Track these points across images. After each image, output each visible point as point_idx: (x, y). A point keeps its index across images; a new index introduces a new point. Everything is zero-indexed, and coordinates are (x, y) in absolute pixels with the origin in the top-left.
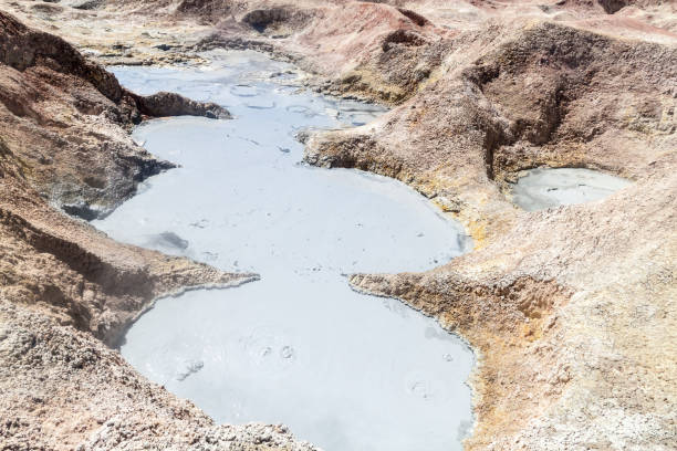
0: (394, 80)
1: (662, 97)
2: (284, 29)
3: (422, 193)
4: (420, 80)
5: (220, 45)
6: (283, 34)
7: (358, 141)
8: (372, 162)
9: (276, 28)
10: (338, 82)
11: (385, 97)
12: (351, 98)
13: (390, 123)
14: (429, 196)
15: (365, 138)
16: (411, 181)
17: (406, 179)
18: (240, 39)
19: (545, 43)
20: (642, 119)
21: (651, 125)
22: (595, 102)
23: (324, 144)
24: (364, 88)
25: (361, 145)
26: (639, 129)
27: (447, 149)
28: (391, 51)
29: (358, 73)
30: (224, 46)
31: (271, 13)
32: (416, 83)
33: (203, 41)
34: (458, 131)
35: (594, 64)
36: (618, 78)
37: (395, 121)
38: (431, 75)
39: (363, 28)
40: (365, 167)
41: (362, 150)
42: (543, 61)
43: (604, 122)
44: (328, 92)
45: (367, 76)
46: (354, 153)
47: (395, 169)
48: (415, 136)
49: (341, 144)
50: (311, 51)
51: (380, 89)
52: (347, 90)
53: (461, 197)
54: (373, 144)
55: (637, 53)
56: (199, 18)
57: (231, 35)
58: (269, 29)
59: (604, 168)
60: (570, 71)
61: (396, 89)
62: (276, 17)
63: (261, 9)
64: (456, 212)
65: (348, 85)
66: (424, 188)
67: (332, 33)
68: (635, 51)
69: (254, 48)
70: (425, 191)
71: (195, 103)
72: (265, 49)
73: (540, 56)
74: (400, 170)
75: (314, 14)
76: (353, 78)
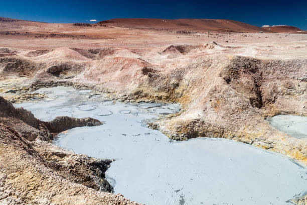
0: (160, 90)
1: (291, 80)
2: (70, 74)
3: (244, 142)
4: (175, 88)
5: (42, 86)
6: (70, 76)
7: (195, 122)
8: (207, 132)
9: (65, 74)
10: (131, 95)
11: (160, 98)
12: (141, 102)
13: (204, 110)
14: (250, 143)
15: (198, 120)
16: (233, 137)
17: (229, 137)
18: (52, 82)
19: (241, 64)
20: (289, 90)
21: (293, 92)
22: (268, 86)
23: (179, 128)
24: (146, 96)
25: (197, 124)
26: (289, 94)
27: (243, 118)
28: (154, 76)
29: (141, 89)
30: (45, 86)
31: (61, 66)
32: (173, 90)
33: (33, 85)
34: (245, 108)
35: (260, 71)
36: (270, 75)
37: (206, 109)
38: (180, 85)
39: (122, 69)
40: (203, 135)
41: (199, 126)
42: (244, 72)
43: (275, 94)
44: (128, 101)
45: (146, 90)
46: (196, 129)
47: (220, 133)
48: (222, 115)
49: (188, 126)
50: (96, 82)
51: (156, 95)
52: (137, 98)
53: (270, 140)
54: (203, 123)
55: (273, 64)
56: (18, 74)
57: (46, 80)
58: (61, 75)
59: (287, 113)
60: (254, 75)
61: (164, 94)
62: (64, 68)
63: (54, 65)
64: (272, 148)
65: (137, 96)
66: (243, 139)
67: (104, 73)
68: (272, 63)
69: (62, 85)
70: (246, 141)
71: (78, 120)
72: (68, 85)
73: (242, 70)
74: (223, 133)
75: (85, 65)
76: (139, 91)
